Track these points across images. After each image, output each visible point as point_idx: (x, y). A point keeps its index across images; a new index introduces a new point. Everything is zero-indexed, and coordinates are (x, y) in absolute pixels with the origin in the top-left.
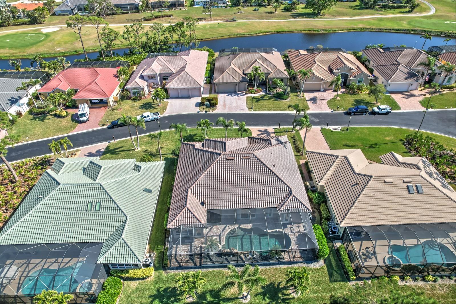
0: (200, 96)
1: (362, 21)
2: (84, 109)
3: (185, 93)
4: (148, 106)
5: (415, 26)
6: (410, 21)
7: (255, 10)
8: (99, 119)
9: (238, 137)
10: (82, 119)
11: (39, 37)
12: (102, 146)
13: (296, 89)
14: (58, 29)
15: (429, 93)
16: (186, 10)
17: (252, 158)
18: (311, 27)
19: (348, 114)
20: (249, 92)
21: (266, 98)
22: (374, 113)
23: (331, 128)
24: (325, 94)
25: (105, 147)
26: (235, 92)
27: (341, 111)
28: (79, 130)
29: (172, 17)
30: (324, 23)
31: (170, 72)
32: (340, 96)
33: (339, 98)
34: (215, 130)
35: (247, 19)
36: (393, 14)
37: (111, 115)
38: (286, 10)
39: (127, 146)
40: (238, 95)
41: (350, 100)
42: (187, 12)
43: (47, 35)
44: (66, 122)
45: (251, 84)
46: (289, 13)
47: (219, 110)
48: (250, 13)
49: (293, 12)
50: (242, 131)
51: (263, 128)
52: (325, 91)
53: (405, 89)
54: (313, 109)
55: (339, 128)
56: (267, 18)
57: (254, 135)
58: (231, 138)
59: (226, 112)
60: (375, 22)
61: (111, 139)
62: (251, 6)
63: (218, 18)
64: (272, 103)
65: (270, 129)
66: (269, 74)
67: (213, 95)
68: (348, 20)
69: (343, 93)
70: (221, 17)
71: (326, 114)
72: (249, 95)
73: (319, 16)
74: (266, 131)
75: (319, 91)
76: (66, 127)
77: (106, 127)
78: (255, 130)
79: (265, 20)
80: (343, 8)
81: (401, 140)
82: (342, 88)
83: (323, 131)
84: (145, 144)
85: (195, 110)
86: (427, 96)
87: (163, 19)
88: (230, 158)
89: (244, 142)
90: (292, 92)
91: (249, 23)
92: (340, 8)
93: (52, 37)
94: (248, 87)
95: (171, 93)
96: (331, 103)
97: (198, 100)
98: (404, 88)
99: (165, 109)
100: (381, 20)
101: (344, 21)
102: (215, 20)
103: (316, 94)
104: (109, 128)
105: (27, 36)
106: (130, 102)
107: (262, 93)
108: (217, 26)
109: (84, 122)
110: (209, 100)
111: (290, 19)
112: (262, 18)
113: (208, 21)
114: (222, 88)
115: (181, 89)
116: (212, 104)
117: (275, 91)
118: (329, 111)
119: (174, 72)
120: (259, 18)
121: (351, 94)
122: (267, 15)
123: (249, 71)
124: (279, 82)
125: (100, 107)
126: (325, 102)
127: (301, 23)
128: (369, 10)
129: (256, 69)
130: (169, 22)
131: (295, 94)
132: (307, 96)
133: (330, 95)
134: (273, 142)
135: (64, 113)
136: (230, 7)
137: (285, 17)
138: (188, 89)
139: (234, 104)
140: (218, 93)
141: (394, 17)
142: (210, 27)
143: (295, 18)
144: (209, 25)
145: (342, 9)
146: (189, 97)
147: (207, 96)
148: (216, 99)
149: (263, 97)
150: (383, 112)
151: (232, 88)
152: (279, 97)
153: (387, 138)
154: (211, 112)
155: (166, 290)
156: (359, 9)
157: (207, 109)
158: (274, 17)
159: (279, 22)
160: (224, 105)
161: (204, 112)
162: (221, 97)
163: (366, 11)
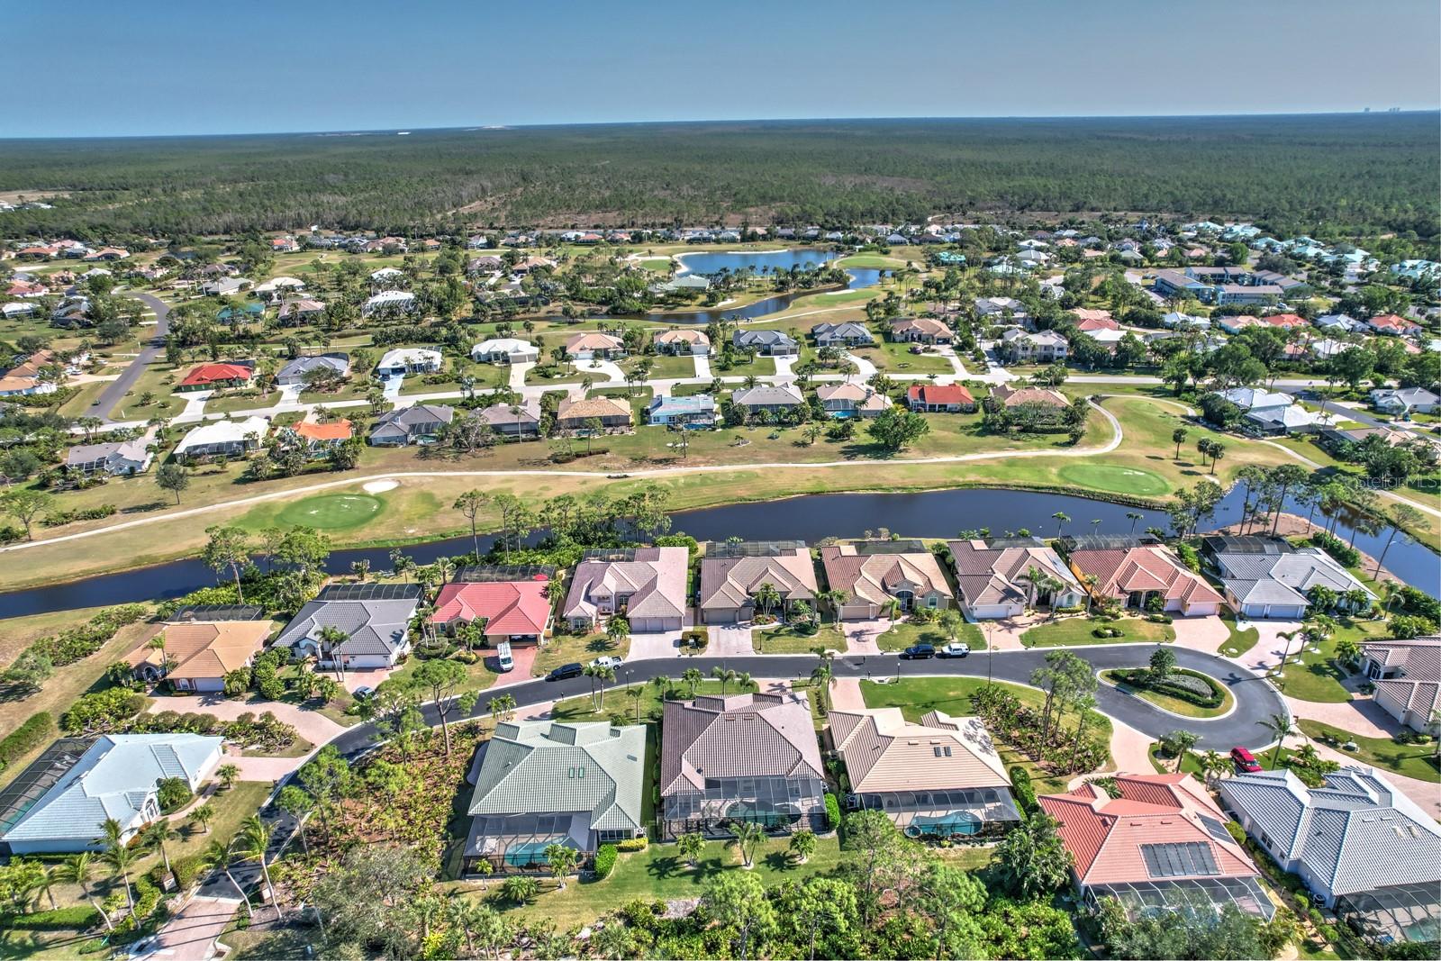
0: (680, 629)
1: (976, 467)
2: (504, 650)
3: (657, 625)
4: (599, 646)
5: (1069, 481)
6: (1066, 468)
7: (771, 438)
8: (529, 667)
9: (739, 692)
10: (505, 666)
11: (366, 503)
12: (548, 706)
13: (829, 615)
14: (394, 485)
15: (1037, 621)
16: (633, 436)
17: (756, 718)
18: (876, 482)
19: (903, 657)
20: (757, 622)
21: (782, 632)
22: (943, 656)
23: (875, 679)
24: (874, 625)
25: (551, 708)
26: (734, 622)
27: (896, 653)
28: (502, 682)
29: (608, 455)
30: (903, 472)
31: (631, 590)
32: (897, 627)
33: (896, 631)
34: (707, 683)
35: (757, 462)
36: (1039, 447)
37: (545, 659)
38: (834, 436)
39: (583, 707)
40: (739, 627)
41: (912, 635)
42: (636, 441)
43: (380, 499)
44: (477, 671)
45: (759, 608)
46: (838, 446)
47: (710, 652)
48: (762, 447)
49: (847, 443)
50: (746, 686)
51: (776, 681)
52: (876, 619)
53: (1003, 615)
54: (854, 649)
55: (886, 679)
56: (796, 458)
57: (763, 690)
58: (730, 694)
59: (721, 655)
60: (1001, 468)
61: (557, 697)
62: (764, 424)
63: (699, 459)
64: (791, 641)
65: (787, 682)
66: (788, 593)
67: (699, 629)
68: (950, 463)
69: (905, 622)
70: (705, 456)
71: (873, 658)
72: (757, 627)
73: (897, 454)
74: (781, 686)
75: (867, 619)
76: (480, 678)
77: (543, 678)
78: (764, 684)
79: (790, 465)
80: (949, 430)
81: (971, 696)
82: (904, 612)
83: (863, 684)
84: (609, 704)
85: (675, 653)
86: (1035, 626)
87: (591, 459)
88: (731, 718)
89: (746, 700)
90: (823, 622)
91: (759, 472)
92: (943, 429)
93: (392, 504)
94: (755, 614)
95: (634, 624)
96: (884, 640)
97: (678, 635)
98: (1001, 613)
99: (626, 650)
100: (1012, 463)
101: (942, 467)
102: (694, 464)
103: (861, 626)
104: (548, 680)
105: (344, 502)
106: (569, 637)
107: (776, 624)
108: (698, 481)
109: (508, 671)
110: (696, 637)
111: (839, 460)
112: (783, 458)
113: (680, 465)
114: (713, 616)
115: (650, 619)
116: (699, 642)
117: (798, 620)
118: (877, 652)
119: (638, 588)
120: (779, 460)
121: (917, 625)
122: (796, 449)
123: (756, 589)
124: (803, 606)
125: (525, 647)
126: (873, 639)
127: (859, 473)
128: (996, 437)
129: (767, 588)
130: (605, 468)
131: (829, 625)
132: (848, 628)
133: (883, 625)
134: (786, 699)
135: (473, 657)
136: (723, 427)
137: (830, 456)
138: (661, 619)
139: (734, 643)
140: (708, 624)
141: (1038, 457)
142: (689, 486)
143: (848, 459)
144: (685, 477)
145: (946, 433)
146: (662, 631)
147: (691, 629)
148: (705, 634)
149: (777, 633)
150: (956, 653)
151: (729, 616)
152: (804, 630)
153: (951, 694)
154: (698, 656)
155: (662, 860)
156: (979, 434)
157: (692, 651)
158: (807, 456)
159: (816, 470)
160: (718, 645)
161: (687, 656)
162: (712, 631)
163: (990, 439)
